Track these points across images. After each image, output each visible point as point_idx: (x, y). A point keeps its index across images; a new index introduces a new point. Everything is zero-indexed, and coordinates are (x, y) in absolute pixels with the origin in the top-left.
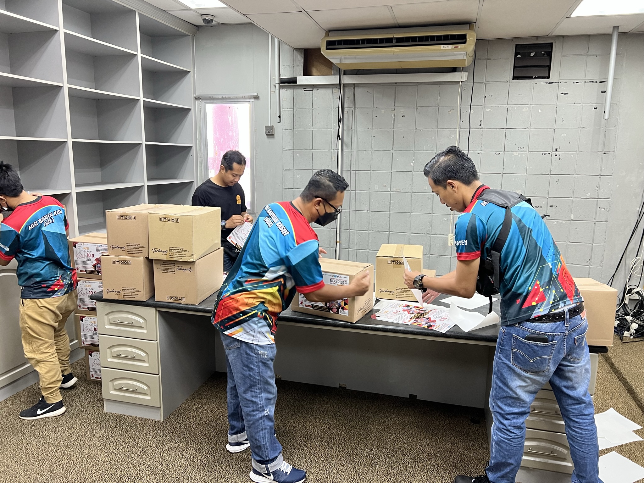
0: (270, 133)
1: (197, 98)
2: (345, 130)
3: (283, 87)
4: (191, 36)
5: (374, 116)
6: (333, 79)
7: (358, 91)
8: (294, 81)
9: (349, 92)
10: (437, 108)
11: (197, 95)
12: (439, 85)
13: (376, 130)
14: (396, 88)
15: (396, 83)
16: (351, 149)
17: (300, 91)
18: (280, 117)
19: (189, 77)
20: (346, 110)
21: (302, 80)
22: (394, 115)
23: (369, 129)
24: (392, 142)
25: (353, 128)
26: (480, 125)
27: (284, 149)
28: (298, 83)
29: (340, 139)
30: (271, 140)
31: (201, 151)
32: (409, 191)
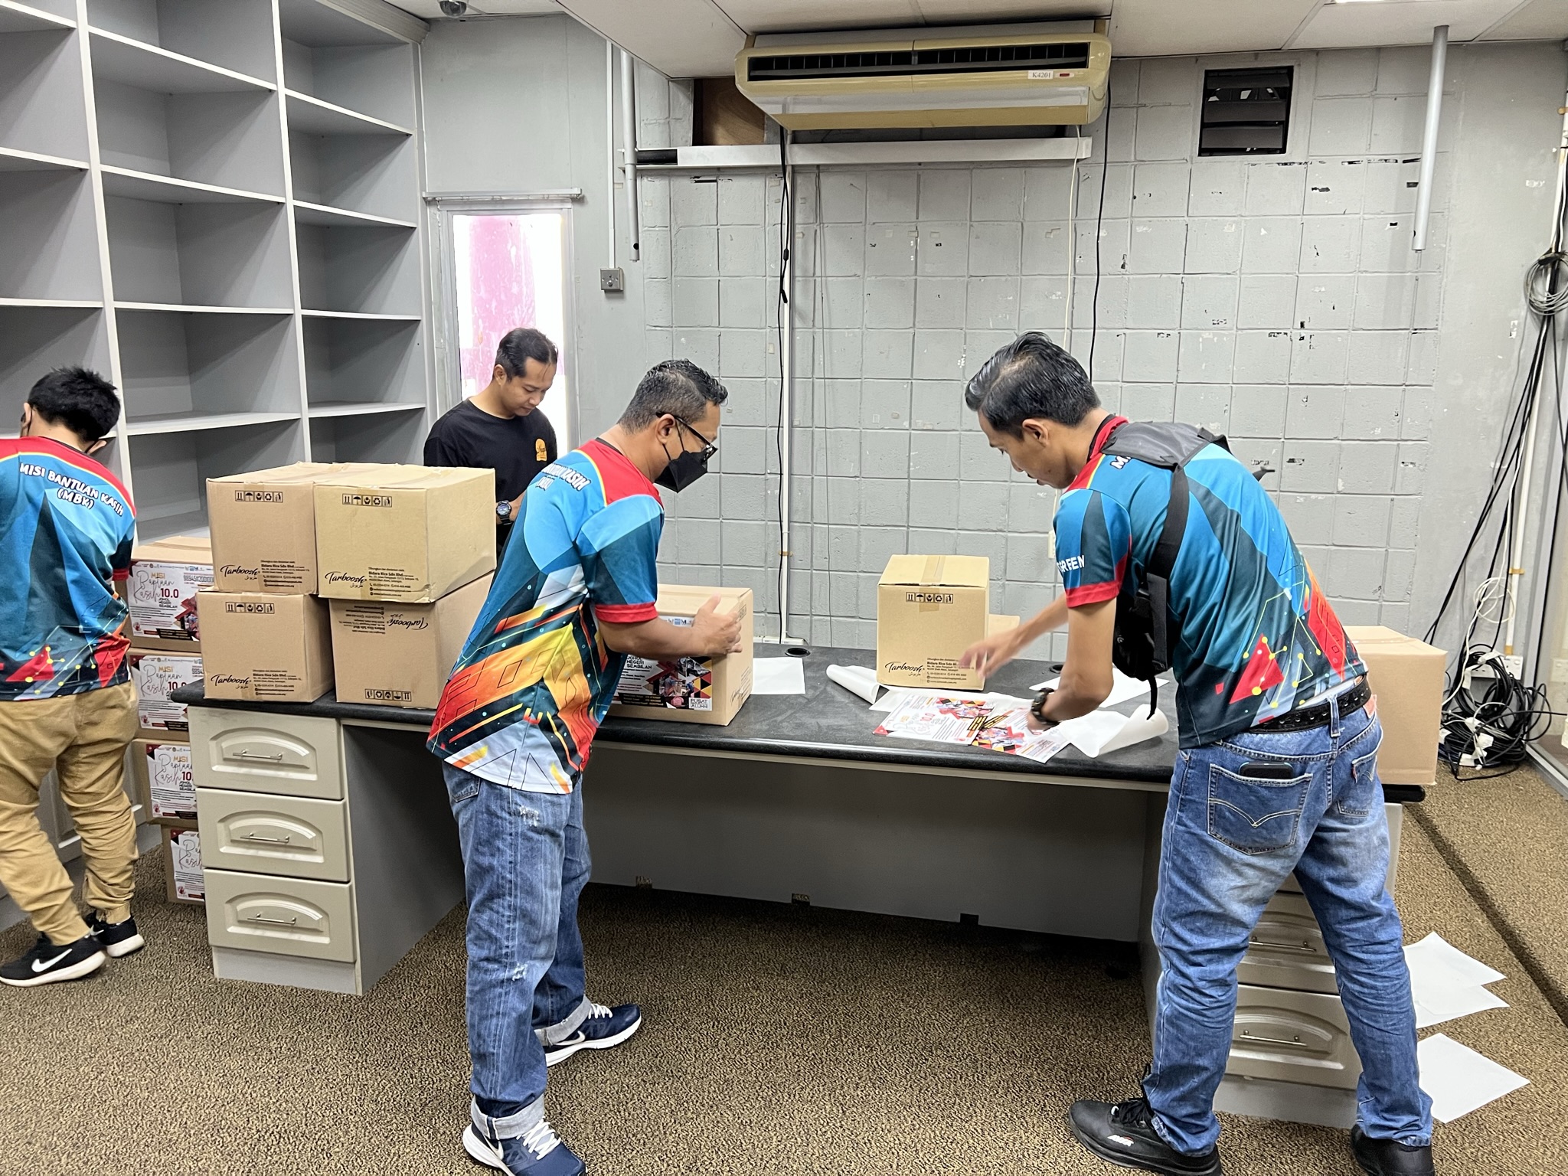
0: (613, 287)
1: (429, 202)
2: (797, 279)
3: (644, 173)
4: (411, 45)
5: (868, 243)
6: (768, 154)
7: (827, 181)
8: (670, 157)
9: (805, 187)
10: (1020, 224)
11: (429, 193)
12: (1023, 170)
13: (873, 278)
14: (919, 176)
15: (920, 164)
16: (814, 325)
17: (687, 183)
18: (636, 246)
19: (409, 147)
20: (798, 229)
21: (691, 156)
22: (916, 241)
23: (855, 275)
24: (912, 307)
25: (818, 273)
26: (1123, 267)
27: (648, 327)
28: (681, 163)
29: (786, 301)
30: (616, 304)
31: (441, 332)
32: (953, 428)
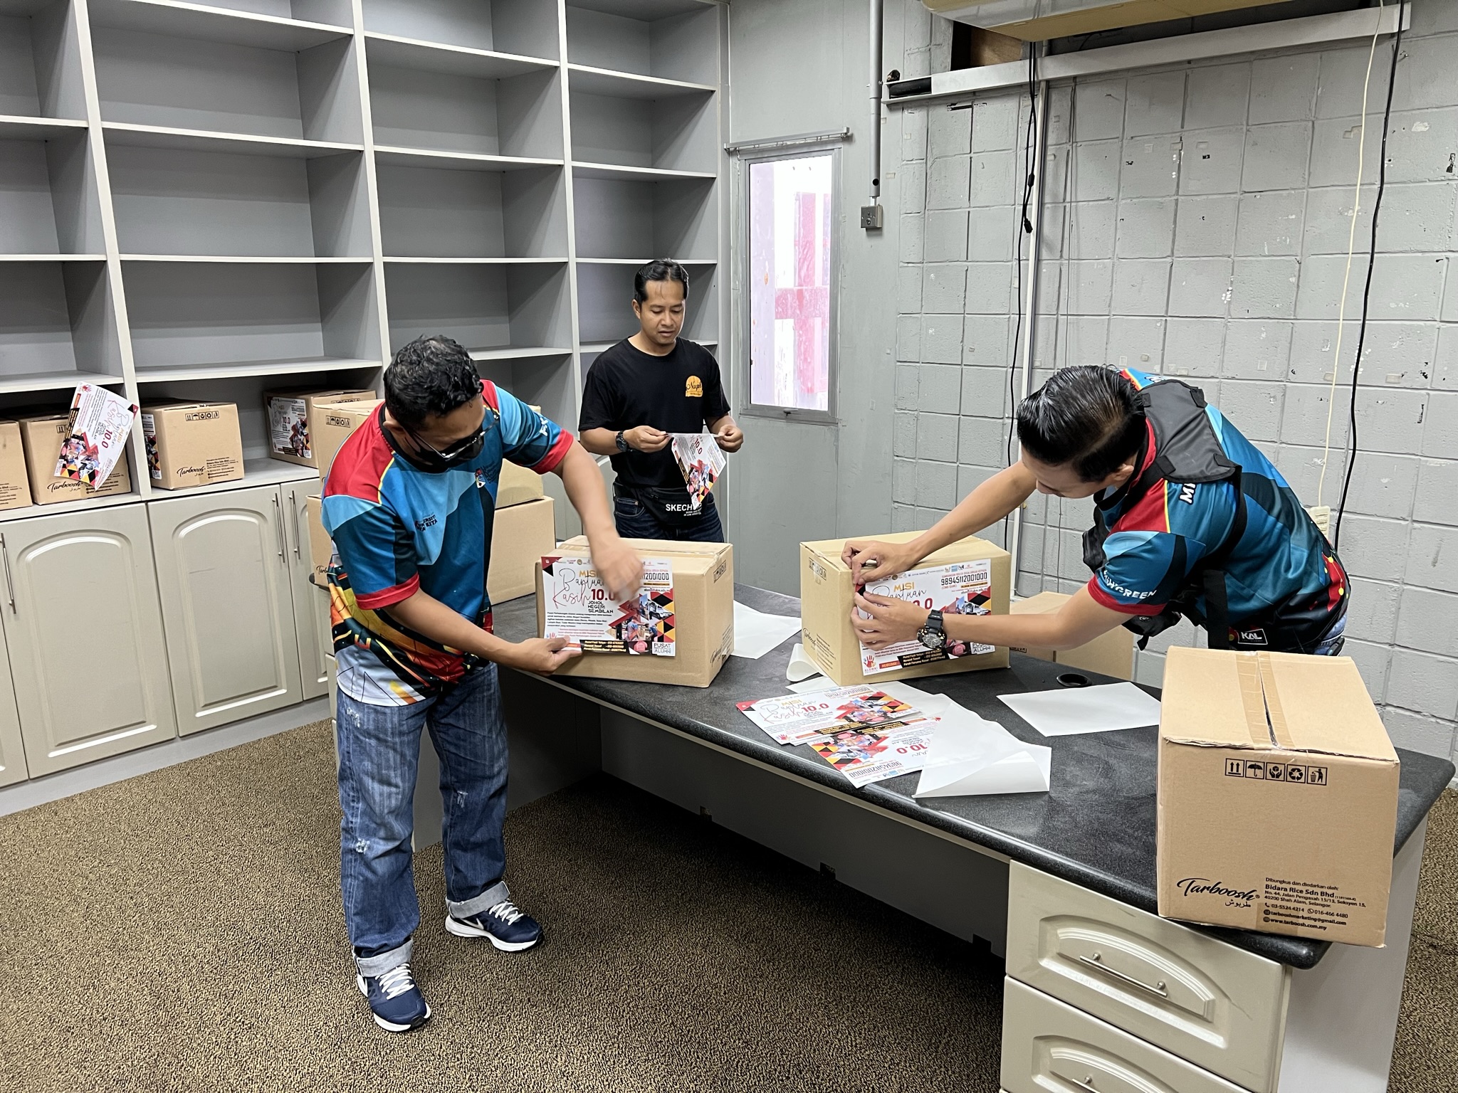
0: (871, 222)
1: (730, 153)
2: (1047, 206)
3: (905, 105)
4: (718, 7)
5: (1124, 160)
7: (1086, 96)
8: (923, 86)
9: (1060, 103)
10: (1311, 124)
11: (732, 144)
12: (1318, 55)
13: (1129, 201)
15: (1189, 62)
16: (1061, 256)
17: (943, 112)
18: (876, 182)
19: (715, 103)
20: (1050, 151)
21: (948, 81)
22: (1180, 154)
23: (1108, 199)
24: (1171, 233)
25: (1068, 199)
27: (901, 264)
28: (935, 91)
29: (1029, 229)
30: (875, 242)
31: (737, 275)
32: (1212, 374)
